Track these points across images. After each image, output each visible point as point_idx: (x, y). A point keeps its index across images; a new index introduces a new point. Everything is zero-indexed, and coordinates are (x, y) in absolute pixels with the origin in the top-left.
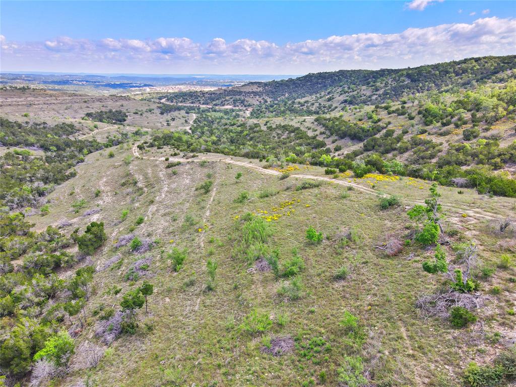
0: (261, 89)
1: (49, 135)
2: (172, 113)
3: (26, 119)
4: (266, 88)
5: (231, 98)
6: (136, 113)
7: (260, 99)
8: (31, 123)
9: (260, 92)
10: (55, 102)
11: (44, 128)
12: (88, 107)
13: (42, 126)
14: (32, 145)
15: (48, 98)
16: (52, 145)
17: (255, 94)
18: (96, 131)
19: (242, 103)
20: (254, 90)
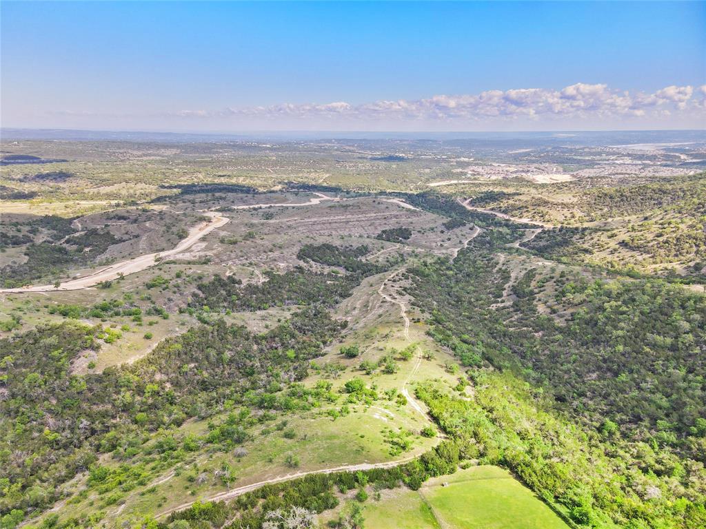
1: (351, 257)
2: (454, 230)
3: (342, 243)
5: (534, 209)
6: (419, 232)
7: (568, 213)
8: (344, 246)
9: (572, 204)
12: (385, 224)
13: (349, 249)
14: (341, 265)
16: (350, 266)
18: (382, 251)
19: (542, 216)
20: (565, 201)
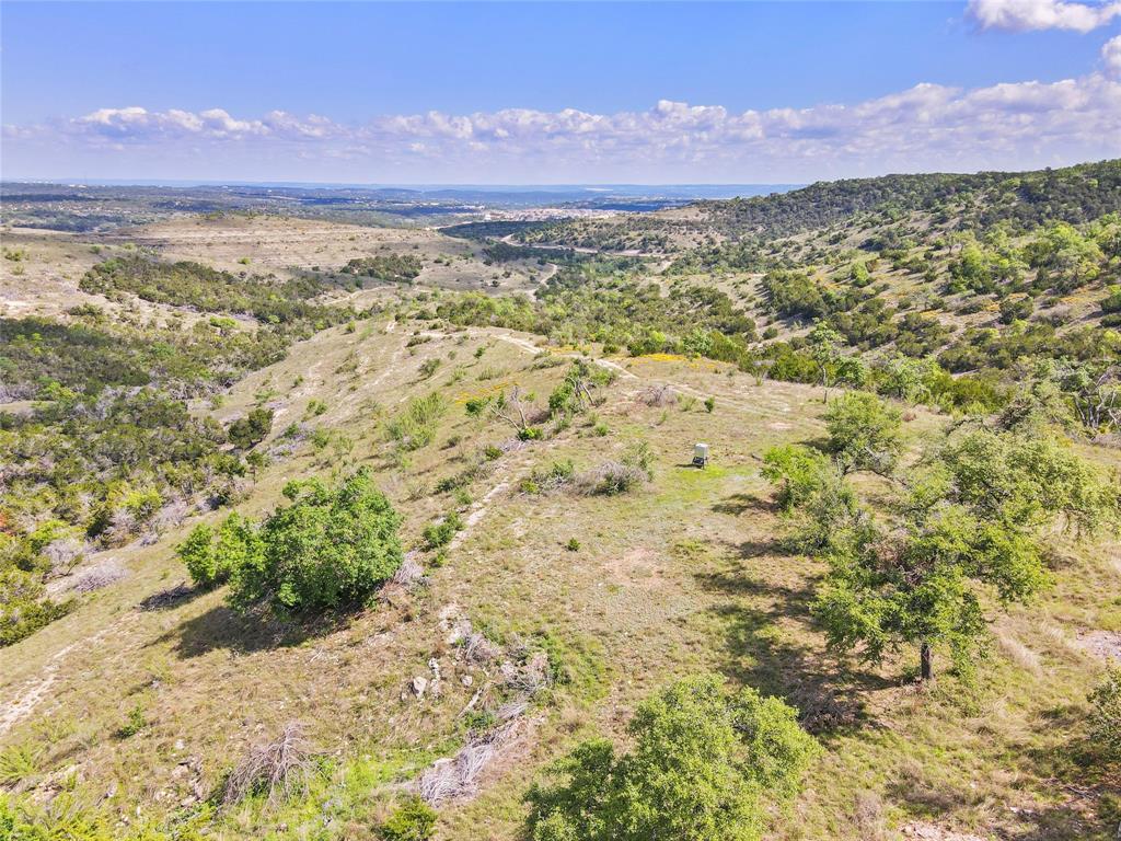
0: (706, 216)
1: (273, 297)
2: (510, 262)
3: (243, 268)
4: (718, 213)
5: (640, 235)
6: (439, 262)
7: (701, 238)
8: (249, 275)
9: (702, 222)
10: (300, 239)
11: (270, 284)
12: (355, 249)
13: (266, 281)
14: (241, 311)
15: (289, 232)
16: (272, 313)
17: (691, 225)
18: (357, 292)
19: (660, 244)
20: (690, 219)
